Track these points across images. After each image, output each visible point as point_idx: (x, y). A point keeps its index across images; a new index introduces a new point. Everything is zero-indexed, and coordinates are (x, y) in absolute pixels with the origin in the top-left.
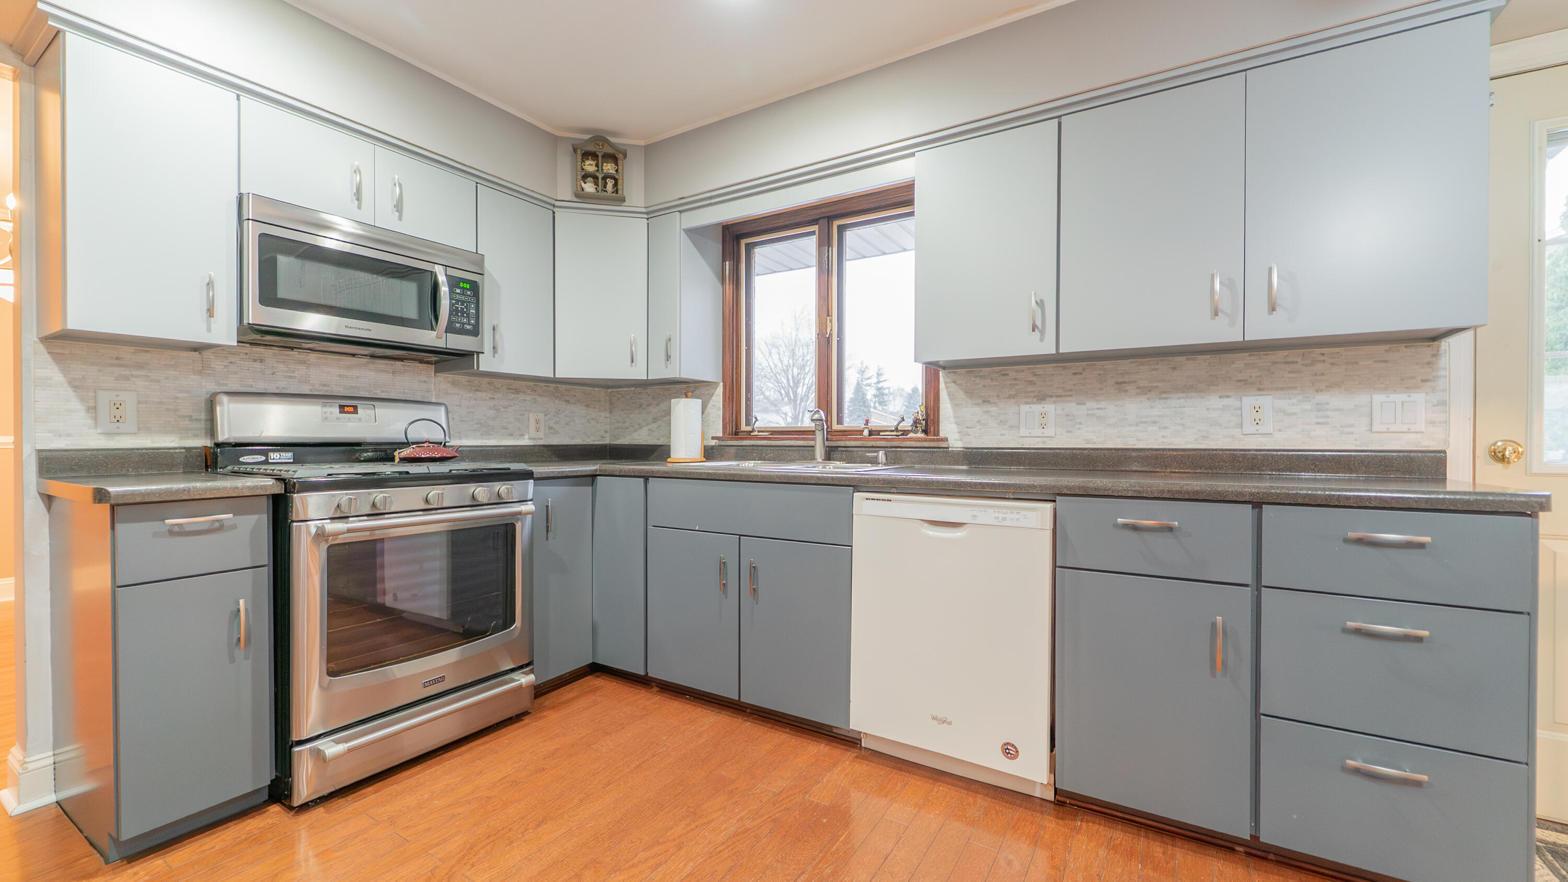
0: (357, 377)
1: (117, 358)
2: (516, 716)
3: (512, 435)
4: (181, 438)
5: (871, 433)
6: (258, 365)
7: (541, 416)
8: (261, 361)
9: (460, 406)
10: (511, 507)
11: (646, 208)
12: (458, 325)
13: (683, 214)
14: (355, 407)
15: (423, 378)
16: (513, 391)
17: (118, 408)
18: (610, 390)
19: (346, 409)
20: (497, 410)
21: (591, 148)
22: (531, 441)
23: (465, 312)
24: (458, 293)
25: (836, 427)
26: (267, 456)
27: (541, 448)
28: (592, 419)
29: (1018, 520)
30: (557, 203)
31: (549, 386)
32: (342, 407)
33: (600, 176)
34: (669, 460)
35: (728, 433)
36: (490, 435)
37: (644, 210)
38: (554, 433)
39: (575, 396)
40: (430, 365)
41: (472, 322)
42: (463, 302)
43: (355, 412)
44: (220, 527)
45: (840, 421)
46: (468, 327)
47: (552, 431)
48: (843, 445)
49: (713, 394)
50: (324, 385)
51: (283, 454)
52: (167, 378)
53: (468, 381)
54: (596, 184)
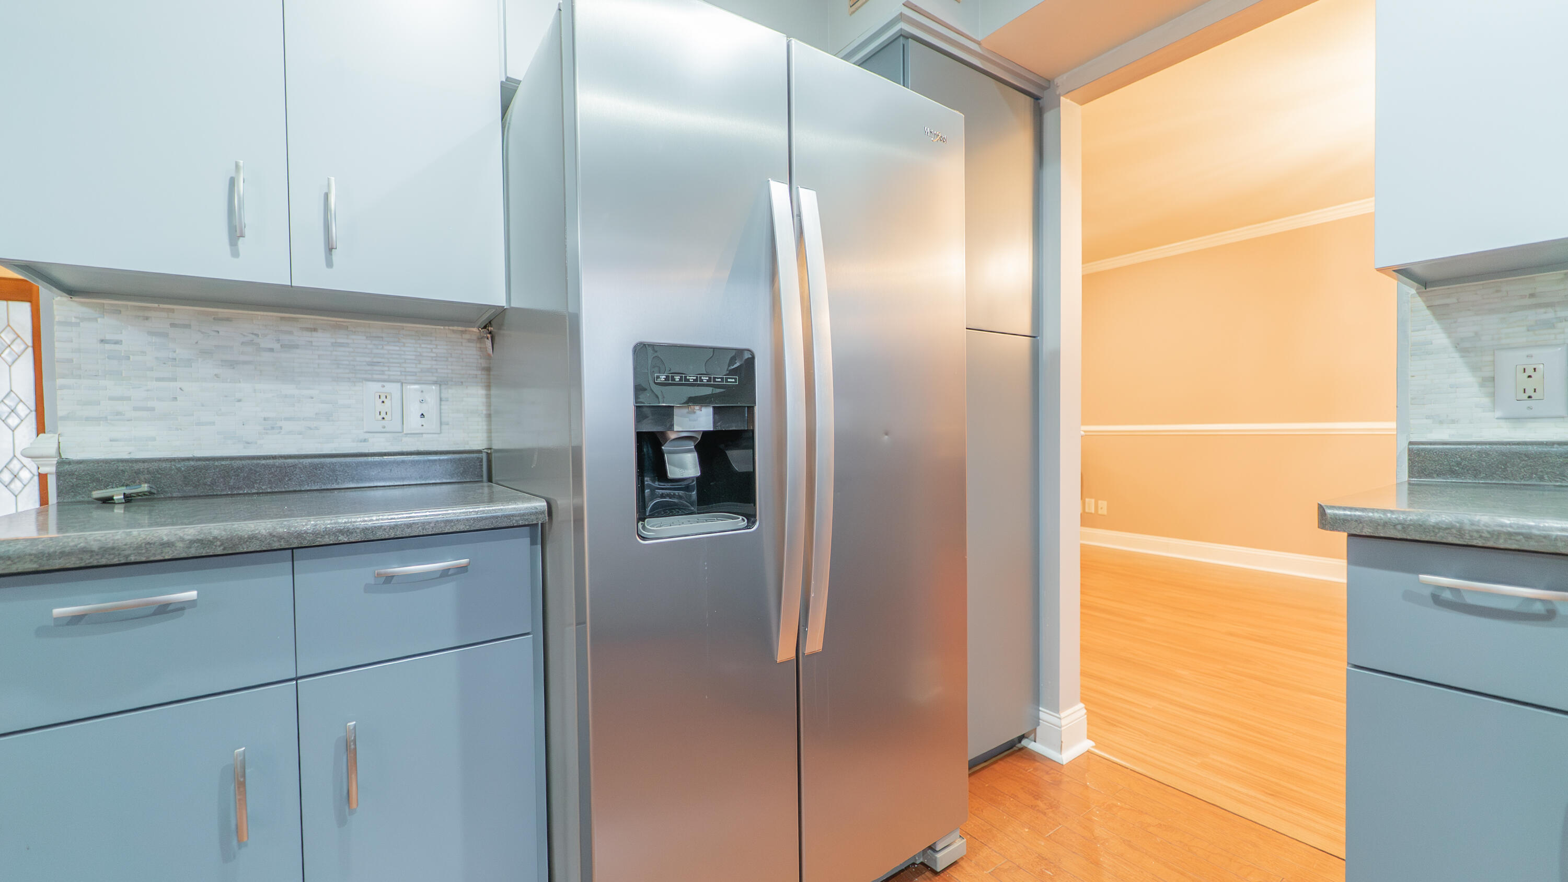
17: (1530, 377)
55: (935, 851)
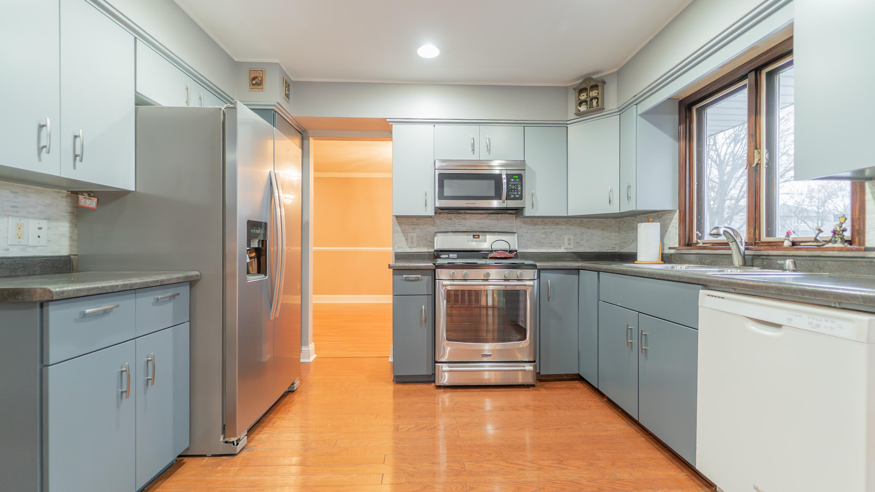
0: (483, 223)
1: (412, 222)
2: (527, 385)
3: (554, 247)
4: (428, 249)
5: (794, 244)
6: (450, 221)
7: (572, 237)
8: (451, 219)
9: (527, 233)
10: (524, 282)
11: (618, 108)
12: (512, 196)
13: (639, 106)
14: (479, 236)
15: (510, 221)
16: (555, 224)
17: (412, 239)
18: (618, 220)
19: (476, 237)
20: (546, 234)
21: (583, 86)
22: (566, 250)
23: (516, 189)
24: (512, 181)
25: (764, 238)
26: (449, 255)
27: (571, 254)
28: (606, 237)
29: (832, 328)
30: (568, 122)
31: (576, 220)
32: (474, 236)
33: (588, 100)
34: (635, 262)
35: (682, 244)
36: (542, 247)
37: (617, 110)
38: (580, 246)
39: (594, 224)
40: (513, 215)
41: (519, 193)
42: (515, 185)
43: (479, 238)
44: (417, 280)
45: (770, 233)
46: (517, 196)
47: (579, 244)
48: (767, 254)
49: (673, 218)
50: (471, 227)
51: (454, 255)
52: (424, 228)
53: (531, 221)
54: (587, 105)
55: (294, 384)
